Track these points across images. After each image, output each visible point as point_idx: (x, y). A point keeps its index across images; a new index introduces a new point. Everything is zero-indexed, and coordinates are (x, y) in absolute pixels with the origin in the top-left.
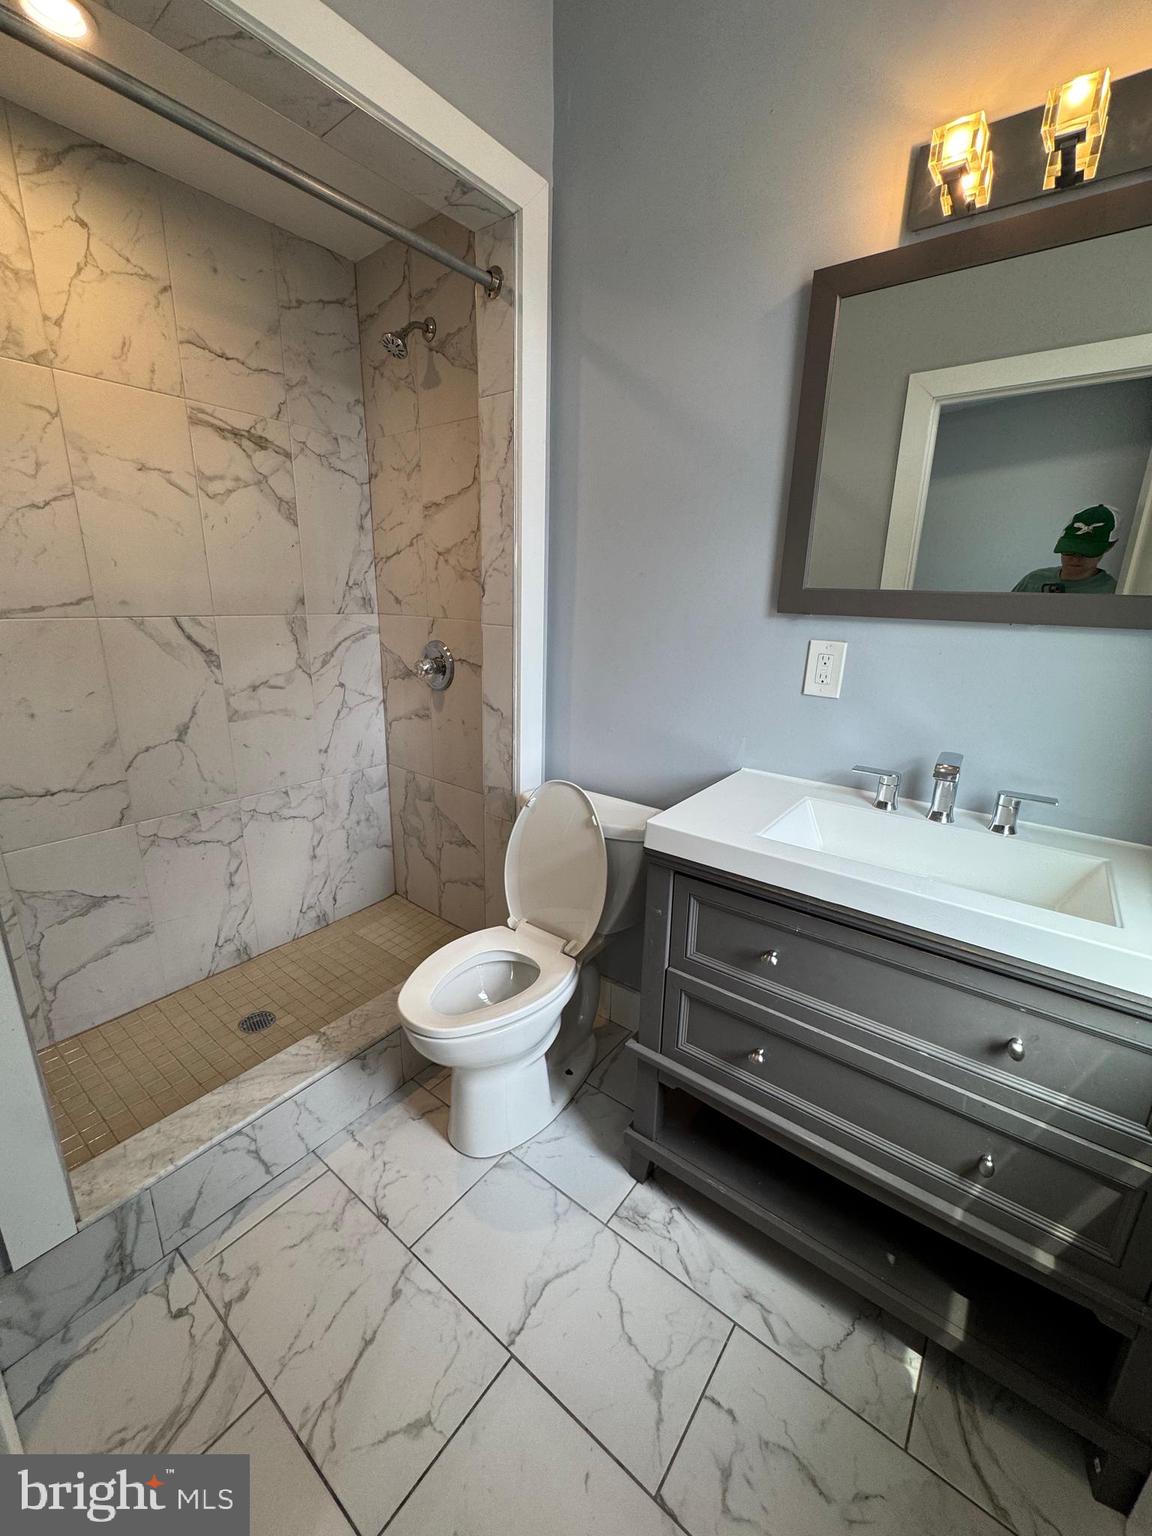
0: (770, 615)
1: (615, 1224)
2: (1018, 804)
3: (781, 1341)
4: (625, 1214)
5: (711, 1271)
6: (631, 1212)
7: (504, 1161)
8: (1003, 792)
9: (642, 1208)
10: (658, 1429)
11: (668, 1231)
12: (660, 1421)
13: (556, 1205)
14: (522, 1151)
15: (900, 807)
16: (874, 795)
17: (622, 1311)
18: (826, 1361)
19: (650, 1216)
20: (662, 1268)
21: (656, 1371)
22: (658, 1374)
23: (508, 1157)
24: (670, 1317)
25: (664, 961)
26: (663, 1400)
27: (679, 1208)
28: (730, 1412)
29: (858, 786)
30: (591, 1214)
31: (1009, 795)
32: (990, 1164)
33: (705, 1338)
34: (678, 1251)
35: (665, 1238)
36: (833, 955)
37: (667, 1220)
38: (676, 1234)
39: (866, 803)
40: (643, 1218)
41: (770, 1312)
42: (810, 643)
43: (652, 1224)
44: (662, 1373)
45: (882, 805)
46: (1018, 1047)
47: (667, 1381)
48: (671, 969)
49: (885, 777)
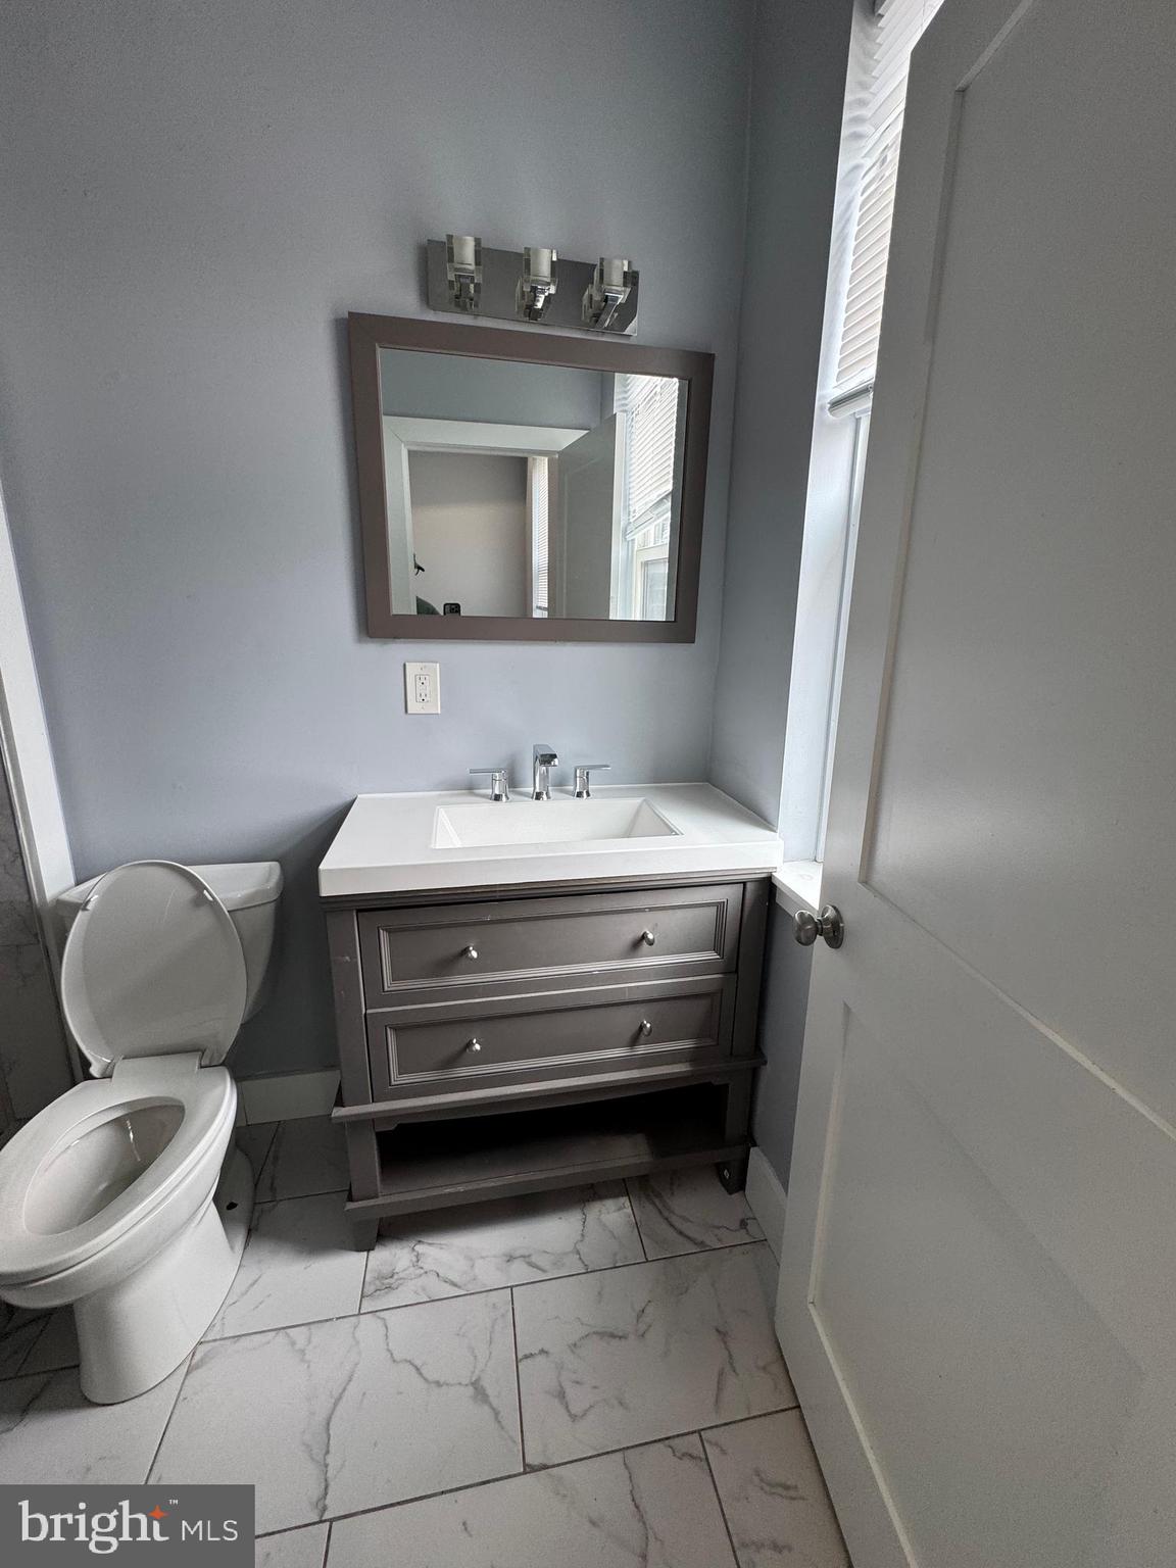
0: (360, 641)
1: (367, 1306)
2: (588, 773)
3: (547, 1268)
4: (372, 1288)
5: (472, 1266)
6: (377, 1282)
7: (198, 1357)
8: (578, 767)
9: (386, 1270)
10: (499, 1422)
11: (422, 1268)
12: (496, 1413)
13: (293, 1344)
14: (218, 1327)
15: (511, 796)
16: (489, 791)
17: (418, 1369)
18: (581, 1252)
19: (397, 1270)
20: (433, 1301)
21: (472, 1384)
22: (476, 1385)
23: (202, 1349)
24: (461, 1333)
25: (360, 1006)
26: (491, 1399)
27: (420, 1242)
28: (542, 1351)
29: (470, 788)
30: (337, 1319)
31: (582, 768)
32: (648, 1025)
33: (496, 1319)
34: (438, 1275)
35: (421, 1275)
36: (518, 927)
37: (414, 1259)
38: (427, 1264)
39: (484, 800)
40: (391, 1277)
41: (529, 1256)
42: (405, 665)
43: (401, 1275)
44: (478, 1380)
45: (497, 798)
46: (650, 936)
47: (486, 1383)
48: (369, 1011)
49: (497, 774)
